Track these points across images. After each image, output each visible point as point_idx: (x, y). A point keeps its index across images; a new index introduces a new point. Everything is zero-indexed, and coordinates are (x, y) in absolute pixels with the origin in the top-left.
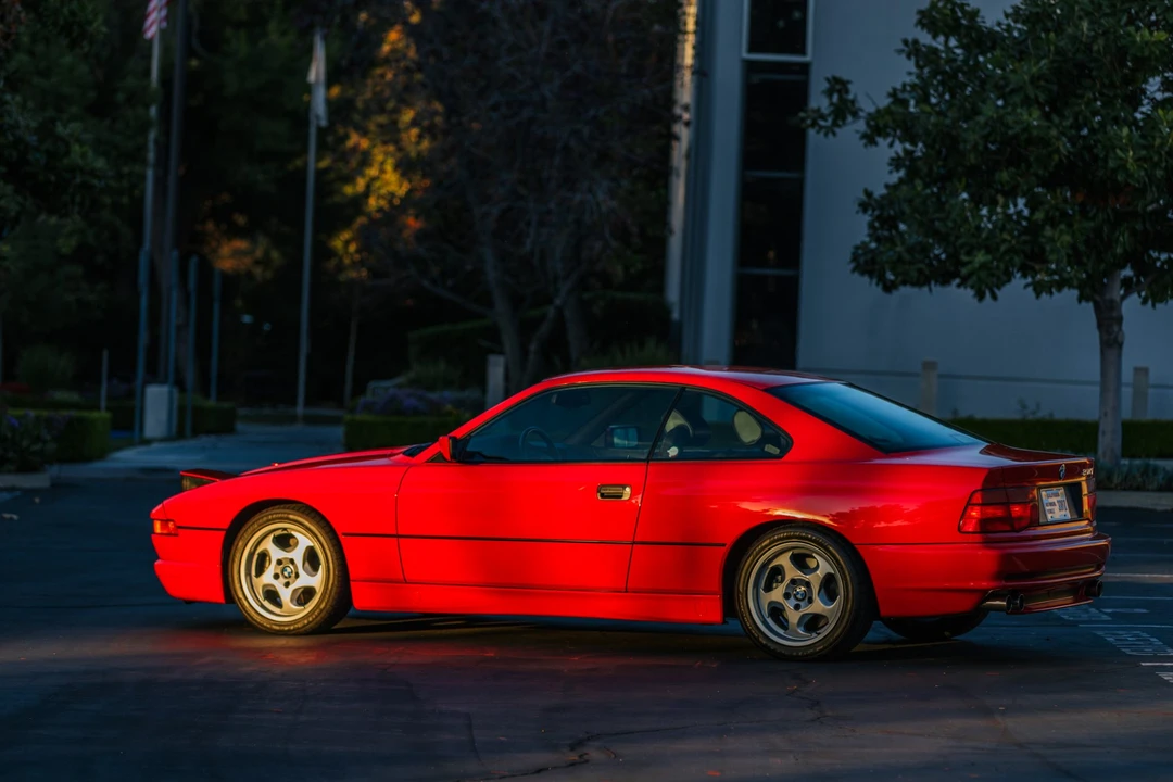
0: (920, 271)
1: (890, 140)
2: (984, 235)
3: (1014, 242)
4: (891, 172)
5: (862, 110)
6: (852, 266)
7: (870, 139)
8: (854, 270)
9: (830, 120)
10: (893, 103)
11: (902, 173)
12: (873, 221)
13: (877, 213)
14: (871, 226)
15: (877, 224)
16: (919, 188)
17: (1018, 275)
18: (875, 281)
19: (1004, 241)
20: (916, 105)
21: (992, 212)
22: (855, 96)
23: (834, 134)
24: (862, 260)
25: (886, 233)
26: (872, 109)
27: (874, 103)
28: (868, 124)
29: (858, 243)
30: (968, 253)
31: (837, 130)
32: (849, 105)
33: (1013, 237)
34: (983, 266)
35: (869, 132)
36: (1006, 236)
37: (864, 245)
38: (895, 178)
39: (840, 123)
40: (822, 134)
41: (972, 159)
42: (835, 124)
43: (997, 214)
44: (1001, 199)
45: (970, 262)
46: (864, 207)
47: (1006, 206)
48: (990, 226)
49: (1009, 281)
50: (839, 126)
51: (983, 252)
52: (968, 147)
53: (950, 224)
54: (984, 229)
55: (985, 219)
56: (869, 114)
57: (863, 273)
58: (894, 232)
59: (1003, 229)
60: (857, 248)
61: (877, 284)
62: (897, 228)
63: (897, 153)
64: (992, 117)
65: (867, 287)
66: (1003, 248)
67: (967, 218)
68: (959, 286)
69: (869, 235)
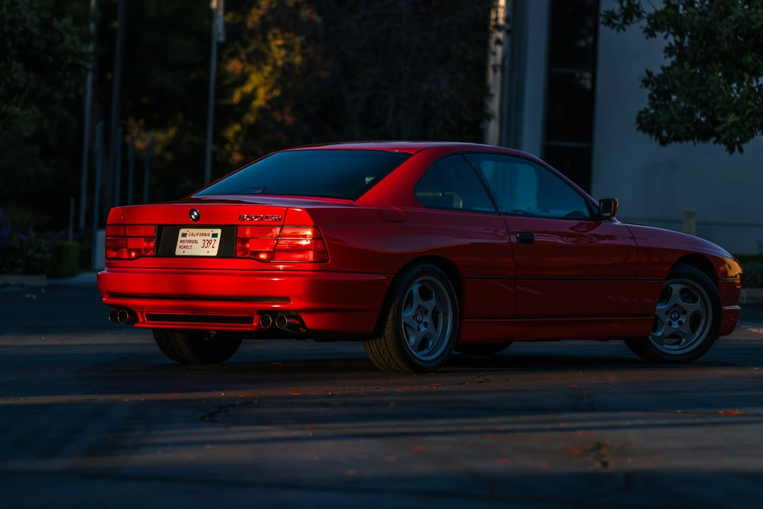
0: (688, 129)
1: (665, 33)
2: (734, 102)
3: (756, 107)
4: (666, 58)
5: (644, 12)
6: (637, 126)
7: (650, 33)
8: (638, 129)
9: (621, 19)
10: (667, 8)
11: (674, 58)
12: (653, 93)
13: (655, 87)
14: (651, 97)
15: (655, 96)
16: (687, 69)
17: (759, 133)
18: (654, 137)
19: (749, 106)
20: (685, 8)
21: (740, 85)
22: (639, 2)
23: (624, 29)
24: (644, 122)
25: (662, 103)
26: (652, 11)
27: (654, 7)
28: (649, 22)
29: (642, 109)
30: (723, 115)
31: (626, 27)
32: (636, 9)
33: (755, 104)
34: (734, 124)
35: (650, 27)
36: (751, 103)
37: (646, 111)
38: (668, 62)
39: (629, 21)
40: (615, 30)
41: (726, 46)
42: (625, 22)
43: (744, 87)
44: (747, 76)
45: (724, 122)
46: (646, 83)
47: (750, 81)
48: (738, 96)
49: (753, 136)
50: (628, 24)
51: (733, 114)
52: (723, 38)
53: (709, 94)
54: (733, 99)
55: (735, 91)
56: (650, 15)
57: (645, 131)
58: (667, 102)
59: (748, 98)
60: (641, 112)
61: (656, 139)
62: (670, 99)
63: (670, 44)
64: (740, 17)
65: (648, 142)
66: (748, 111)
67: (721, 90)
68: (715, 142)
69: (650, 104)
